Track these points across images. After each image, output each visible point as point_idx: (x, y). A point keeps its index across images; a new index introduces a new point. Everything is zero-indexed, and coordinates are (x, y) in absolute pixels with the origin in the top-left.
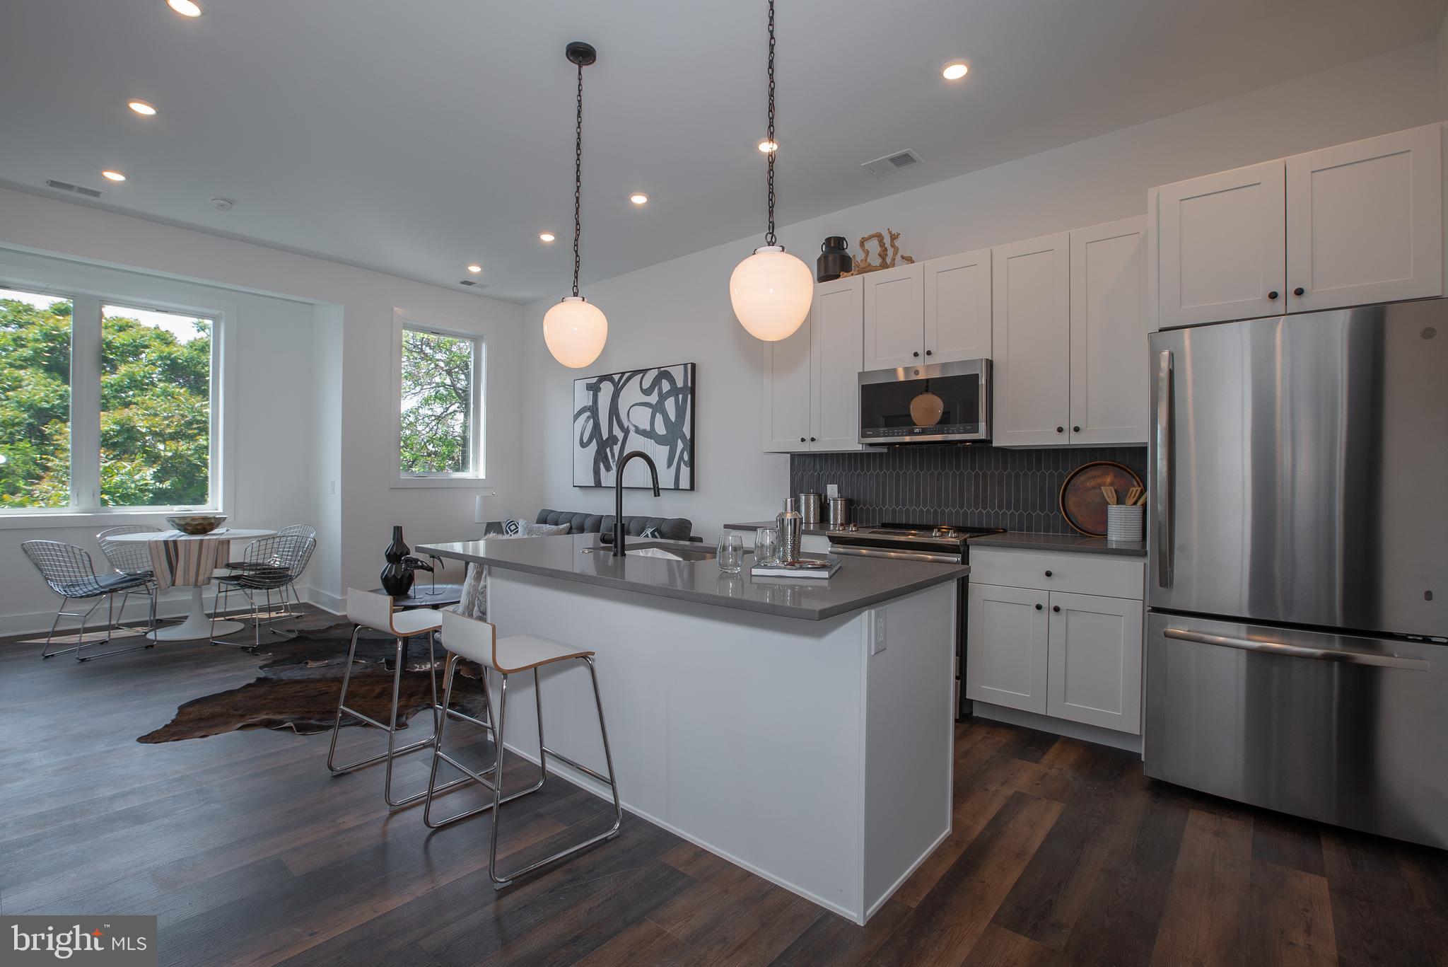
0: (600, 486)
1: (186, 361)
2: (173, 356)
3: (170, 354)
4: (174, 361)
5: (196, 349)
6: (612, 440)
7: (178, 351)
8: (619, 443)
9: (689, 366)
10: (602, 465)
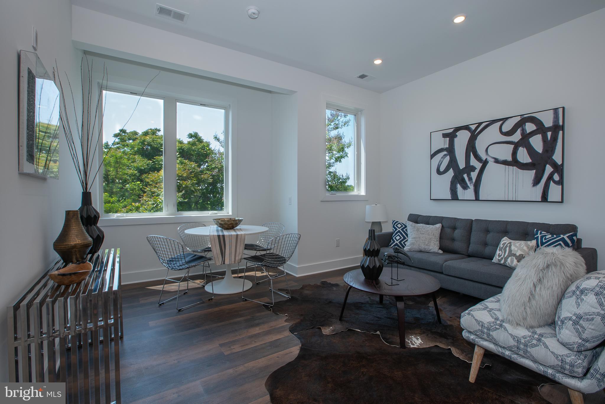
0: (458, 200)
1: (187, 150)
2: (183, 148)
3: (182, 147)
4: (183, 150)
5: (190, 145)
6: (469, 169)
7: (184, 145)
8: (477, 171)
9: (561, 111)
10: (459, 186)
